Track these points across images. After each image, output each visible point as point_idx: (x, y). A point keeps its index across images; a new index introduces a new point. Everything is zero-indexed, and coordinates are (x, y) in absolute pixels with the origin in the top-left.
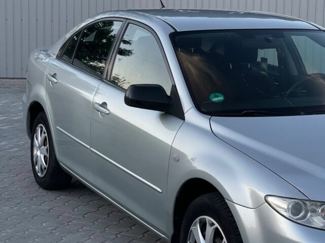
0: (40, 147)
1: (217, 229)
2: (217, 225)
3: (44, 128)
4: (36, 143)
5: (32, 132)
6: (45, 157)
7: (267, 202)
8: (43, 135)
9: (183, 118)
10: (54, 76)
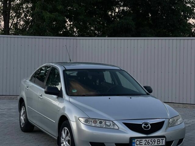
0: (22, 115)
1: (67, 131)
2: (67, 129)
3: (24, 108)
4: (22, 114)
5: (20, 110)
6: (24, 119)
7: (79, 119)
8: (24, 110)
9: (62, 97)
10: (28, 87)
